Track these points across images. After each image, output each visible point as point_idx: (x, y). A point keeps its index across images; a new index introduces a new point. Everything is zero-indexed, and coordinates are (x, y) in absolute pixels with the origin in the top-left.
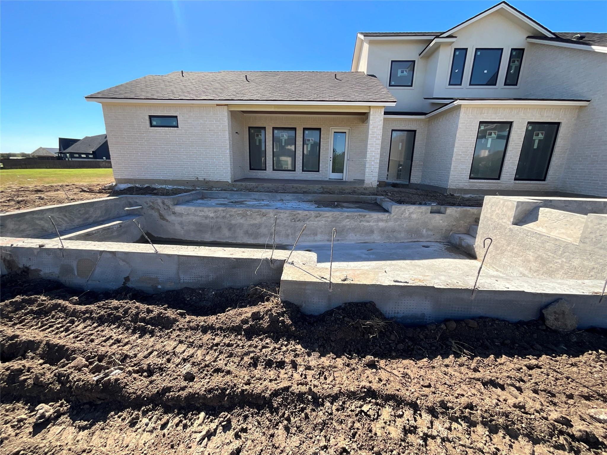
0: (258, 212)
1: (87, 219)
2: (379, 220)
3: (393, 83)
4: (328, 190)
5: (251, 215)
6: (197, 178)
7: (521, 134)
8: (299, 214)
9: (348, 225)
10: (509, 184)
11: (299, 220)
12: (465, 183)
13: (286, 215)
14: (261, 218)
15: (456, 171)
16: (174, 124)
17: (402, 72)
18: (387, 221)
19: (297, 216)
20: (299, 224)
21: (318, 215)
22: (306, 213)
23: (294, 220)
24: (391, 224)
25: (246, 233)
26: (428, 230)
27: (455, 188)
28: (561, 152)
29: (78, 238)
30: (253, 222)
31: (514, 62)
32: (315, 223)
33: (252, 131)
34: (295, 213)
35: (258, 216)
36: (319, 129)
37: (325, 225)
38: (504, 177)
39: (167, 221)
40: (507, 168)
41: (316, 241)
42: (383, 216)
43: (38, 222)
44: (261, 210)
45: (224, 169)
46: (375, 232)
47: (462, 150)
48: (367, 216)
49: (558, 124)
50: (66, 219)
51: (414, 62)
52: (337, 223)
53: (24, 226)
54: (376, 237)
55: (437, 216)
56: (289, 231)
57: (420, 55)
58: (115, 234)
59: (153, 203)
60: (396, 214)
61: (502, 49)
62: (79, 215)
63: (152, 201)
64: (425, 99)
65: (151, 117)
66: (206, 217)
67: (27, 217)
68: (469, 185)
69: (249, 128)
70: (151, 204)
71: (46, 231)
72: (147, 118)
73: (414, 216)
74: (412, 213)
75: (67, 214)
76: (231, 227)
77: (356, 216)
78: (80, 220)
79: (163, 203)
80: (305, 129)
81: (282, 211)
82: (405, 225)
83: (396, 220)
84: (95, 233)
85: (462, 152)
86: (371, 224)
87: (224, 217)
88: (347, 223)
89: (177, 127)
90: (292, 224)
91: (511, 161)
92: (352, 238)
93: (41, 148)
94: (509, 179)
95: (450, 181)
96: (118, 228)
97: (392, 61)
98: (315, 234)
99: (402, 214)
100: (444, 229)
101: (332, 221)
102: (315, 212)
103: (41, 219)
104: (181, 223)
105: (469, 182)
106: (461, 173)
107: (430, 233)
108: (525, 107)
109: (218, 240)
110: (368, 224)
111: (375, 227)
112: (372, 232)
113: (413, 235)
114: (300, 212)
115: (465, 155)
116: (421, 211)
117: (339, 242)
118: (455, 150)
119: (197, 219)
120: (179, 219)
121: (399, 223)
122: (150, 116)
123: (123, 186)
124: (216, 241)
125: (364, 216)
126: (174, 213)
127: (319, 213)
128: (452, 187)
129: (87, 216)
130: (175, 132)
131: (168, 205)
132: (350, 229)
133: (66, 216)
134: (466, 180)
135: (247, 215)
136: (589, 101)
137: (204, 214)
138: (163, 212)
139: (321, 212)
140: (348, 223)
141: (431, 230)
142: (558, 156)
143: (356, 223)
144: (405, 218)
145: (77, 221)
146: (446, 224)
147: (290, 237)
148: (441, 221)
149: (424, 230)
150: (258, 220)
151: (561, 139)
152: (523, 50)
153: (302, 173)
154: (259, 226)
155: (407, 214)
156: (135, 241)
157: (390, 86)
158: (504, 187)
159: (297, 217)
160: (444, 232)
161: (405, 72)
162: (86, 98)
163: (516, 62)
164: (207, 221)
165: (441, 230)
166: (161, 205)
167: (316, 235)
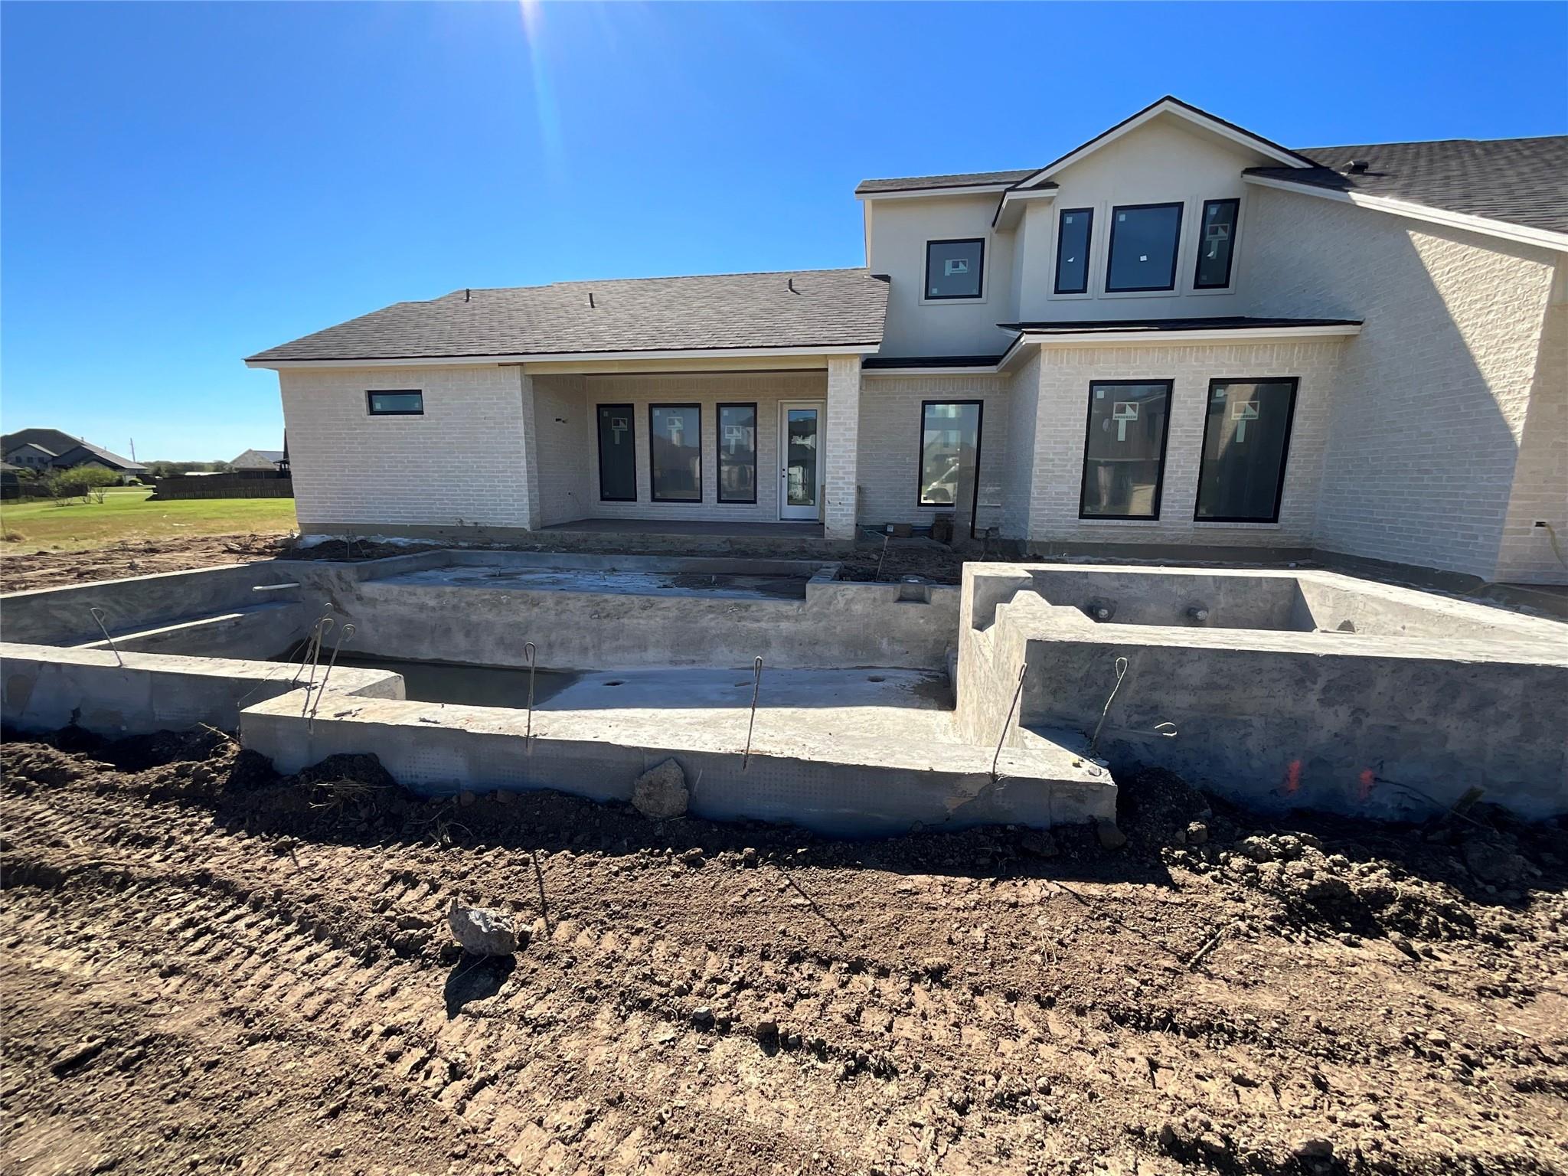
0: (522, 596)
1: (169, 608)
2: (779, 617)
3: (935, 291)
4: (742, 547)
5: (508, 603)
6: (461, 522)
7: (1197, 408)
8: (606, 601)
9: (711, 628)
10: (1182, 529)
11: (608, 616)
12: (1070, 527)
13: (580, 604)
14: (528, 609)
15: (1044, 499)
16: (417, 407)
17: (956, 265)
18: (797, 619)
19: (602, 605)
20: (609, 625)
21: (647, 604)
22: (622, 598)
23: (597, 615)
24: (806, 626)
25: (501, 642)
26: (893, 640)
27: (1045, 540)
28: (1307, 450)
29: (129, 646)
30: (513, 618)
31: (1215, 231)
32: (642, 621)
33: (606, 414)
34: (598, 599)
35: (522, 607)
36: (754, 405)
37: (663, 628)
38: (1167, 512)
39: (347, 614)
40: (1172, 491)
41: (645, 663)
42: (788, 607)
43: (55, 613)
44: (528, 592)
45: (515, 501)
46: (774, 644)
47: (1055, 448)
48: (754, 608)
49: (1294, 381)
50: (117, 607)
51: (982, 241)
52: (689, 622)
53: (27, 621)
54: (776, 656)
55: (912, 610)
56: (588, 639)
57: (994, 225)
58: (222, 639)
59: (319, 576)
60: (816, 604)
61: (1180, 205)
62: (150, 602)
63: (319, 572)
64: (1000, 325)
65: (371, 394)
66: (422, 607)
67: (34, 603)
68: (1081, 533)
69: (599, 406)
70: (316, 579)
71: (71, 630)
72: (363, 396)
73: (858, 608)
74: (852, 600)
75: (122, 599)
76: (470, 630)
77: (728, 606)
78: (150, 610)
79: (339, 577)
80: (720, 406)
81: (571, 595)
82: (839, 629)
83: (818, 617)
84: (172, 637)
85: (1054, 454)
86: (763, 625)
87: (455, 607)
88: (708, 621)
89: (421, 413)
90: (594, 623)
91: (1180, 475)
92: (725, 658)
93: (250, 451)
94: (1182, 518)
95: (1031, 524)
96: (229, 627)
97: (929, 243)
98: (643, 647)
99: (830, 603)
100: (931, 639)
101: (677, 619)
102: (642, 598)
103: (64, 608)
104: (374, 620)
105: (1081, 526)
106: (1056, 504)
107: (897, 648)
108: (1201, 346)
109: (445, 658)
110: (756, 625)
111: (773, 632)
112: (766, 643)
113: (860, 652)
114: (608, 596)
115: (1064, 460)
116: (872, 596)
117: (695, 666)
118: (1037, 448)
119: (403, 610)
120: (370, 611)
121: (823, 624)
122: (369, 392)
123: (314, 540)
124: (440, 660)
125: (747, 607)
126: (360, 598)
127: (648, 600)
128: (1037, 538)
129: (169, 602)
130: (417, 424)
131: (348, 579)
132: (718, 636)
133: (117, 602)
134: (1070, 521)
135: (502, 603)
136: (1359, 323)
137: (416, 601)
138: (338, 596)
139: (652, 598)
140: (713, 624)
141: (902, 642)
142: (1302, 460)
143: (729, 624)
144: (838, 613)
145: (143, 613)
146: (933, 627)
147: (591, 654)
148: (922, 621)
149: (885, 642)
150: (523, 614)
151: (1306, 418)
152: (1236, 201)
153: (716, 507)
154: (525, 628)
155: (841, 603)
156: (272, 655)
157: (927, 297)
158: (1173, 538)
159: (603, 609)
160: (930, 647)
161: (961, 266)
162: (247, 360)
163: (1221, 233)
164: (423, 616)
165: (923, 641)
166: (335, 580)
167: (646, 649)
